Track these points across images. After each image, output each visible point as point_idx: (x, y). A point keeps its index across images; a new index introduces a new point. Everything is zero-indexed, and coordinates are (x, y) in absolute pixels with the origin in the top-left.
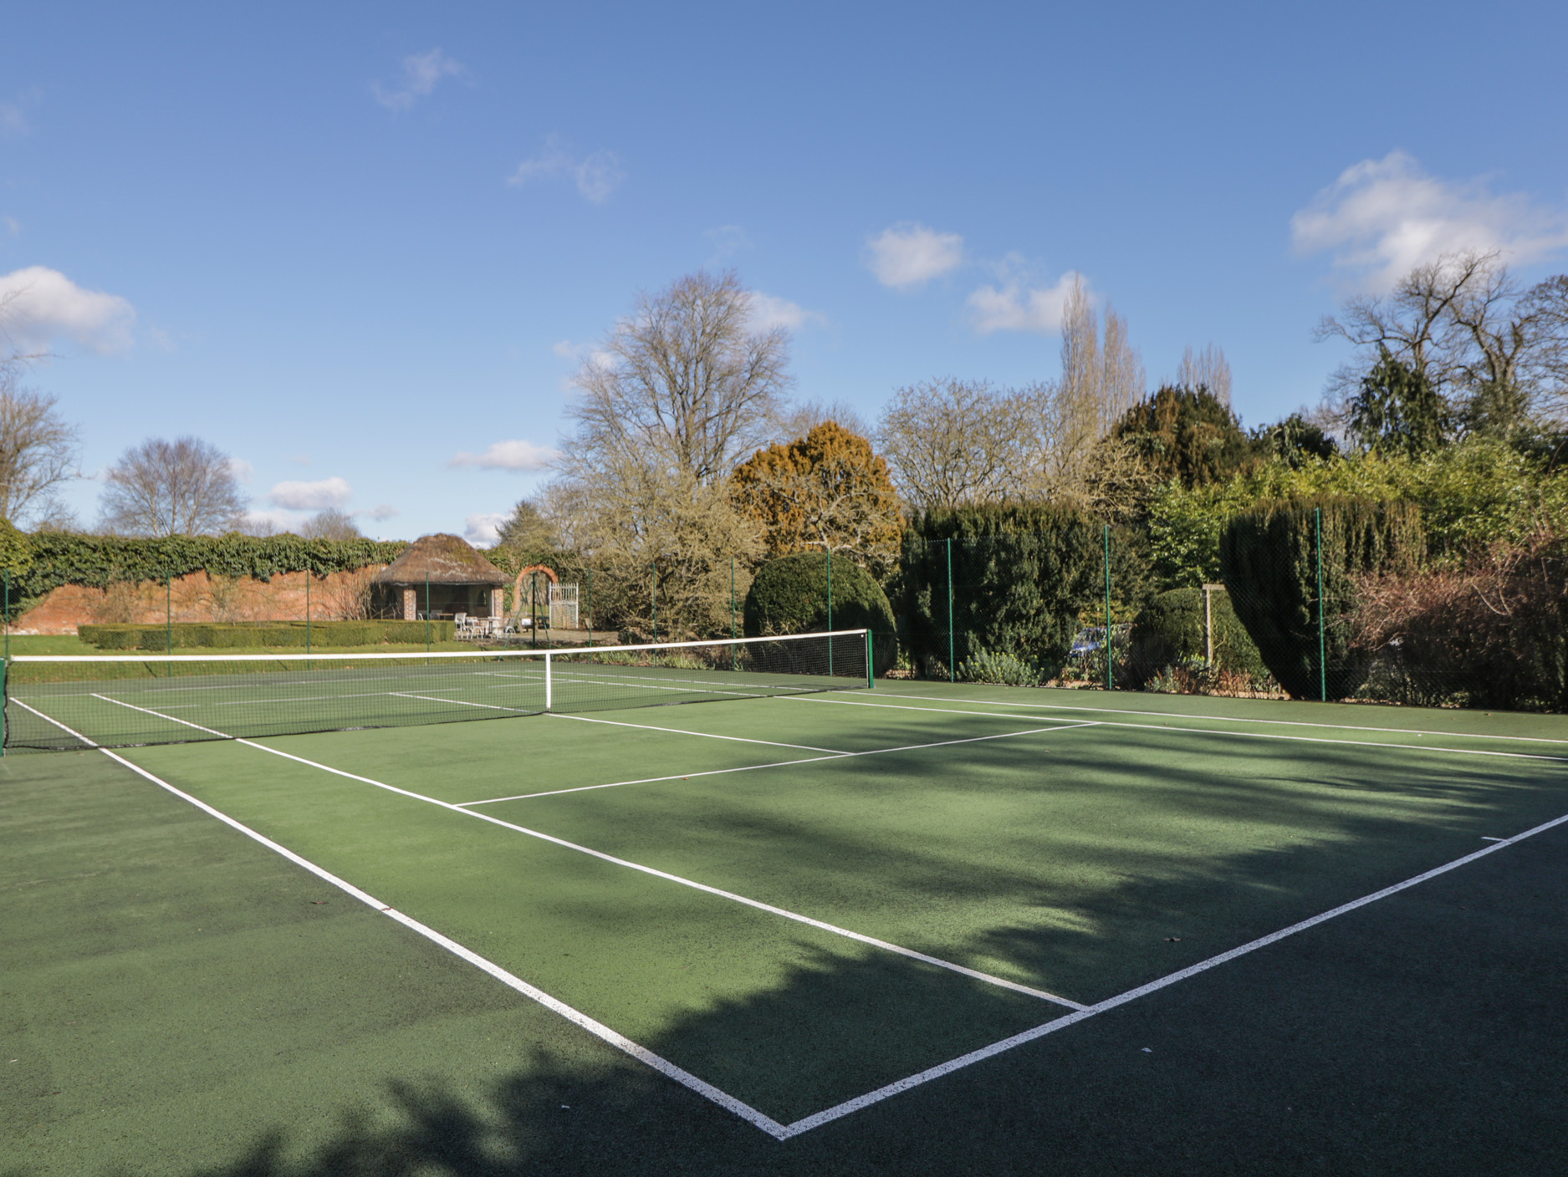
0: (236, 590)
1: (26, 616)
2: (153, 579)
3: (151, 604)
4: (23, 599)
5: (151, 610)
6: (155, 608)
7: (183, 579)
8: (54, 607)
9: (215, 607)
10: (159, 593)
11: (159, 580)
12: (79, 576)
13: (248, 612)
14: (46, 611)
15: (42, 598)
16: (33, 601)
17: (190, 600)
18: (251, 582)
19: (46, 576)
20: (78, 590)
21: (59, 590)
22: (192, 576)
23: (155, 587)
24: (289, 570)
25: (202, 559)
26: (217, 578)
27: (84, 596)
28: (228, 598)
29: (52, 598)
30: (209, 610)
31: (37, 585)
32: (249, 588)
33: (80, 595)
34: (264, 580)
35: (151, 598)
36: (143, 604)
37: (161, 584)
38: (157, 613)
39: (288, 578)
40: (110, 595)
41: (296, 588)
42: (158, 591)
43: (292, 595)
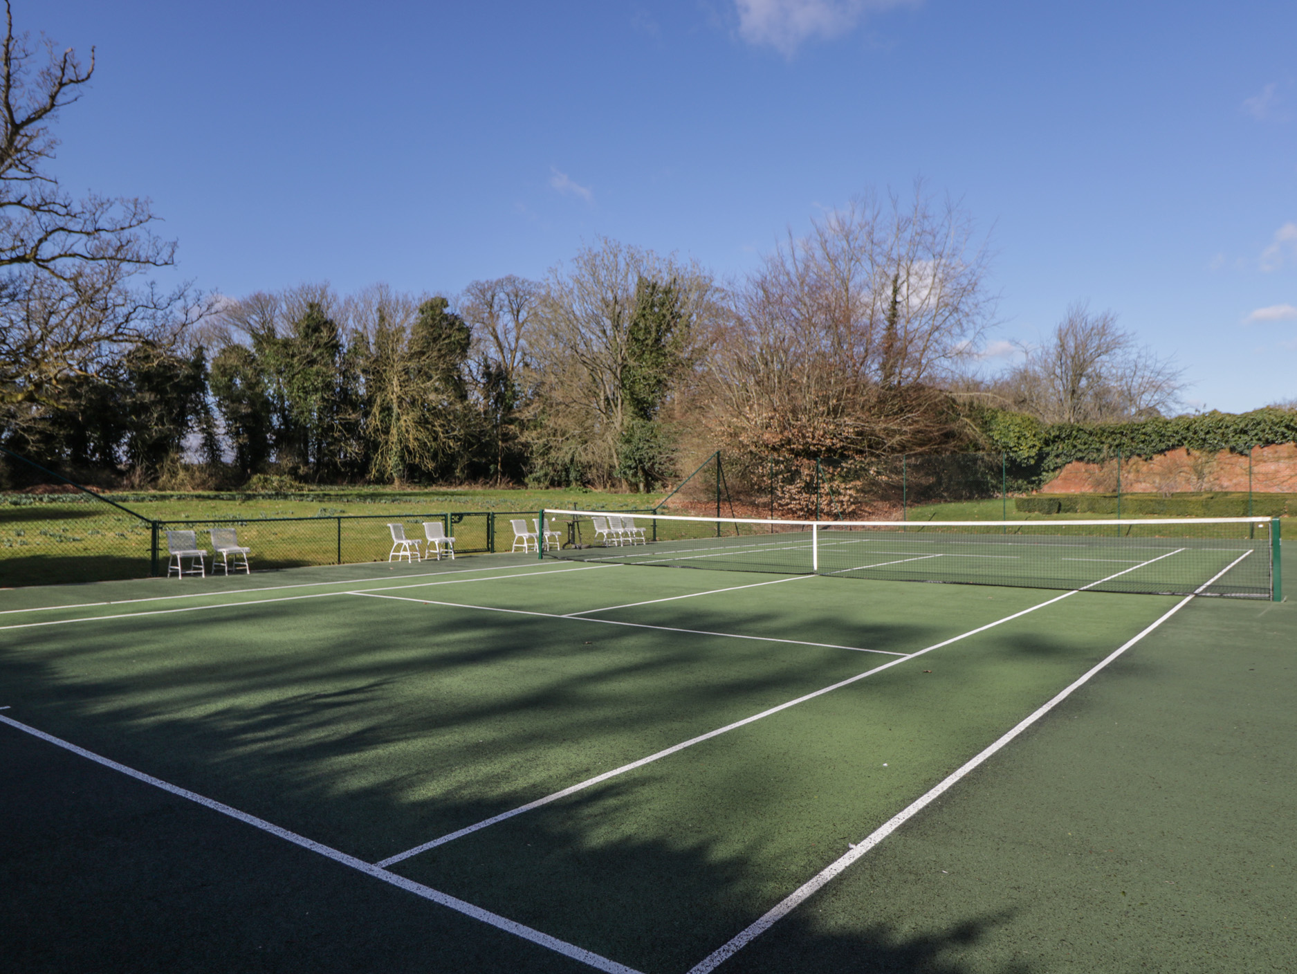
0: (1215, 463)
1: (1046, 486)
2: (1139, 455)
3: (1138, 477)
4: (1044, 473)
5: (1138, 481)
6: (1141, 479)
7: (1165, 455)
8: (1065, 479)
9: (1194, 478)
10: (1144, 468)
11: (1144, 457)
12: (1080, 455)
13: (1226, 484)
14: (1060, 482)
15: (1057, 473)
16: (1051, 474)
17: (1171, 473)
18: (1229, 455)
19: (1057, 456)
20: (1081, 465)
21: (1069, 466)
22: (1173, 452)
23: (1141, 463)
24: (1268, 443)
25: (1179, 437)
26: (1197, 453)
27: (1086, 471)
28: (1206, 471)
29: (1064, 473)
30: (1188, 481)
31: (1050, 463)
32: (1228, 461)
33: (1083, 470)
34: (1241, 453)
35: (1138, 471)
36: (1131, 476)
37: (1146, 460)
38: (1144, 484)
39: (1268, 451)
40: (1105, 470)
41: (1278, 460)
42: (1144, 465)
43: (1272, 467)
